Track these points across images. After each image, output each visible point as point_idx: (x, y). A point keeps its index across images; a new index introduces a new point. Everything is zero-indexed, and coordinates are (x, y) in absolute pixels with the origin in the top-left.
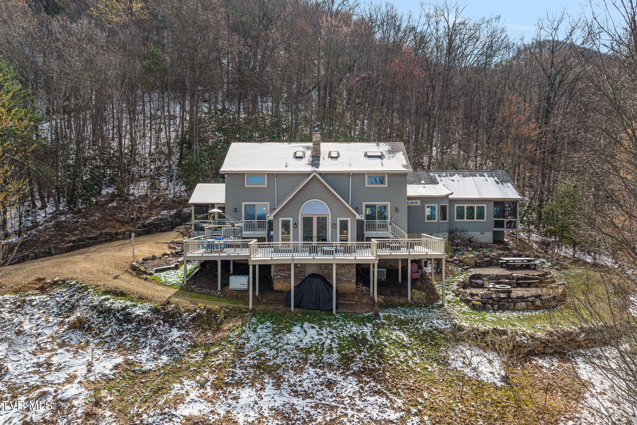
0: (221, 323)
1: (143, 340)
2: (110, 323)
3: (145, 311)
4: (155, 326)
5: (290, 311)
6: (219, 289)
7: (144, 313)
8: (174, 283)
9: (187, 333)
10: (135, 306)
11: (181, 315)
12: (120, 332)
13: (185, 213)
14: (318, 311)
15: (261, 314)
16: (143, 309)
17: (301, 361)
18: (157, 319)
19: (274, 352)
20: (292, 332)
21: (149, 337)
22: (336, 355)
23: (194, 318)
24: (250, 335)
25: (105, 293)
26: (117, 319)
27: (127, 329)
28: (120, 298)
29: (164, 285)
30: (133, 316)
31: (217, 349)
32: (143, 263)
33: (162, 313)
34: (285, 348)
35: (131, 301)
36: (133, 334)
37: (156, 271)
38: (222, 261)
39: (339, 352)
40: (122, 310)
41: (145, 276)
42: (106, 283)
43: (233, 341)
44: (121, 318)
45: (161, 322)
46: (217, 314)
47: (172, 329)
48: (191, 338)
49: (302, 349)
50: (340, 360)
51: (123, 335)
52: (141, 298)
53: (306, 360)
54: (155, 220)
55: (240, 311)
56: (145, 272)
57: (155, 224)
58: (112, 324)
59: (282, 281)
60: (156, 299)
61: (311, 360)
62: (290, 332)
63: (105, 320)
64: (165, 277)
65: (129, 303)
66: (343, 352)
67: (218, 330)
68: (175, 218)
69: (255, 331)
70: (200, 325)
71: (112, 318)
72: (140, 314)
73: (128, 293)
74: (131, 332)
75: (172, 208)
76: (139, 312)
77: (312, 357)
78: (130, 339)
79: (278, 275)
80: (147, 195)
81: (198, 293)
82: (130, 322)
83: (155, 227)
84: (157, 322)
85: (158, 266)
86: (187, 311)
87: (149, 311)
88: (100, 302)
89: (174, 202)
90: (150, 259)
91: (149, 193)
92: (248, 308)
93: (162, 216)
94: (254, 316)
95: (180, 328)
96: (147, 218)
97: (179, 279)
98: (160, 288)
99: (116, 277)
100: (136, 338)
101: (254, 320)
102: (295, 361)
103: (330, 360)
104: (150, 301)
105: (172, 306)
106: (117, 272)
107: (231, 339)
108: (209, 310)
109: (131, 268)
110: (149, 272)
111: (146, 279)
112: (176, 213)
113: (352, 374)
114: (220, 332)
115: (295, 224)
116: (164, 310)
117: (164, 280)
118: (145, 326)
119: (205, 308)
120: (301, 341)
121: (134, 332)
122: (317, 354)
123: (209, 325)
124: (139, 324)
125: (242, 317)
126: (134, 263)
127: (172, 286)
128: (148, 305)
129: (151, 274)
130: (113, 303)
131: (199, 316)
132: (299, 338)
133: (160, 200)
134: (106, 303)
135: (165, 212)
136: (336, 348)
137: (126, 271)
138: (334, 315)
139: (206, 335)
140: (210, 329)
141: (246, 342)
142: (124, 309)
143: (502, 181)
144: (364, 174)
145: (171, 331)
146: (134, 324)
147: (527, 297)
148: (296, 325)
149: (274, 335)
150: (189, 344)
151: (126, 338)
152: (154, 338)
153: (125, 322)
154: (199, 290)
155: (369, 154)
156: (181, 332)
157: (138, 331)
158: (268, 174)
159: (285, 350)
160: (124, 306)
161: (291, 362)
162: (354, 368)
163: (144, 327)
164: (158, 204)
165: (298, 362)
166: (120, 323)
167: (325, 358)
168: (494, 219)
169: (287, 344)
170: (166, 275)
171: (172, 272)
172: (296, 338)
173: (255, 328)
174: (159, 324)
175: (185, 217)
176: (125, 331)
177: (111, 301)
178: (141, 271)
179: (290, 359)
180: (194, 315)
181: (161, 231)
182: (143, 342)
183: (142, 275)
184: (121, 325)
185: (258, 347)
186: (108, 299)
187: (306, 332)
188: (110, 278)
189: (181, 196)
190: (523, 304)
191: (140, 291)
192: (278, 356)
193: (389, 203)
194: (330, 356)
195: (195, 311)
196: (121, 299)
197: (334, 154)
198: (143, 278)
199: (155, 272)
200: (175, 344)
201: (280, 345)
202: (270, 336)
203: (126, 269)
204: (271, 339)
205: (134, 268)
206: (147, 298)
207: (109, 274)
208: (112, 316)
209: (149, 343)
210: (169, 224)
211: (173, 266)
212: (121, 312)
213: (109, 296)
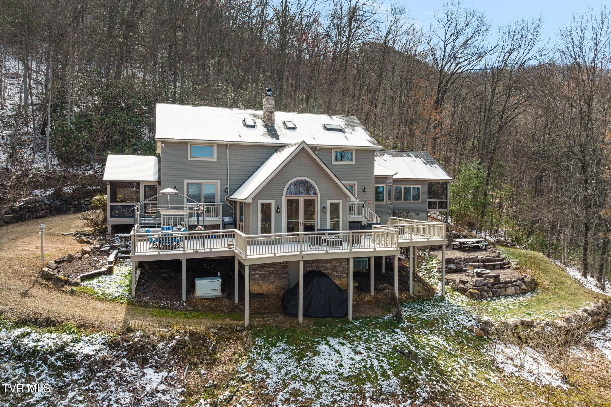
0: (214, 352)
1: (102, 395)
2: (39, 375)
3: (97, 347)
4: (118, 369)
5: (298, 324)
6: (184, 298)
7: (98, 351)
8: (117, 295)
9: (171, 374)
10: (77, 341)
11: (154, 347)
12: (60, 388)
13: (65, 193)
14: (330, 319)
15: (265, 332)
16: (93, 344)
17: (354, 395)
18: (117, 356)
19: (310, 388)
20: (319, 354)
21: (113, 389)
22: (395, 381)
23: (173, 348)
24: (265, 366)
25: (19, 323)
26: (52, 367)
27: (72, 381)
28: (46, 329)
29: (103, 298)
30: (79, 358)
31: (227, 393)
32: (57, 268)
33: (124, 347)
34: (324, 379)
35: (69, 334)
36: (84, 388)
37: (83, 279)
38: (188, 260)
39: (396, 375)
40: (58, 351)
41: (68, 288)
42: (13, 306)
43: (245, 377)
44: (59, 363)
45: (125, 360)
46: (206, 339)
47: (145, 371)
48: (179, 381)
49: (347, 377)
50: (402, 385)
51: (66, 393)
52: (82, 326)
53: (362, 393)
54: (27, 202)
55: (234, 331)
56: (67, 282)
57: (28, 208)
58: (43, 376)
59: (261, 282)
60: (107, 326)
61: (368, 392)
62: (317, 353)
63: (27, 371)
64: (99, 286)
65: (67, 338)
66: (401, 375)
67: (213, 362)
68: (54, 200)
69: (269, 358)
70: (185, 359)
71: (40, 365)
72: (91, 353)
73: (59, 320)
74: (80, 385)
75: (46, 187)
76: (88, 350)
77: (368, 386)
78: (81, 398)
79: (257, 274)
80: (7, 169)
81: (156, 308)
82: (75, 368)
83: (29, 212)
84: (119, 363)
85: (81, 271)
86: (163, 339)
87: (104, 347)
88: (15, 341)
89: (48, 178)
90: (65, 261)
91: (9, 167)
92: (243, 325)
93: (36, 196)
94: (256, 335)
95: (157, 367)
96: (15, 199)
97: (121, 290)
98: (99, 305)
99: (25, 294)
100: (90, 394)
101: (259, 341)
102: (346, 396)
103: (391, 388)
104: (99, 329)
105: (138, 333)
106: (23, 286)
107: (242, 375)
108: (192, 335)
109: (41, 277)
110: (73, 281)
111: (72, 293)
112: (53, 194)
113: (423, 402)
114: (218, 365)
115: (278, 208)
116: (126, 341)
117: (101, 293)
118: (101, 371)
119: (185, 332)
120: (341, 365)
121: (84, 385)
122: (372, 383)
123: (198, 356)
124: (91, 370)
125: (239, 339)
126: (46, 269)
127: (115, 300)
128: (99, 337)
129: (77, 284)
130: (38, 341)
131: (182, 344)
132: (336, 362)
133: (28, 176)
134: (25, 340)
135: (39, 192)
136: (389, 369)
137: (35, 282)
138: (351, 323)
139: (199, 373)
140: (201, 363)
141: (265, 376)
142: (61, 349)
143: (429, 162)
144: (331, 149)
145: (144, 375)
146: (82, 371)
147: (514, 281)
148: (318, 343)
149: (298, 361)
150: (179, 391)
151: (74, 397)
152: (119, 390)
153: (67, 370)
154: (157, 303)
155: (328, 127)
156: (161, 374)
157: (90, 380)
158: (218, 145)
159: (325, 381)
160: (60, 343)
161: (342, 399)
162: (424, 395)
163: (101, 374)
164: (26, 181)
165: (352, 398)
166: (57, 372)
167: (384, 387)
168: (428, 200)
169: (324, 372)
170: (100, 284)
171: (106, 279)
172: (330, 362)
173: (267, 354)
174: (123, 366)
175: (66, 198)
176: (69, 385)
177: (34, 336)
178: (61, 280)
179: (339, 395)
180: (173, 343)
181: (37, 218)
182: (103, 399)
183: (63, 286)
184: (59, 375)
185: (284, 382)
186: (28, 334)
187: (338, 352)
188: (17, 298)
189: (55, 172)
190: (513, 288)
191: (77, 314)
192: (320, 394)
193: (356, 183)
194: (388, 383)
195: (173, 338)
196: (51, 332)
197: (289, 125)
198: (66, 292)
199: (82, 281)
200: (160, 395)
201: (314, 375)
202: (293, 363)
203: (33, 278)
204: (297, 367)
205: (47, 277)
206: (92, 325)
207: (10, 290)
208: (40, 362)
209: (114, 399)
210: (47, 208)
211: (104, 269)
212: (58, 354)
213: (27, 329)
